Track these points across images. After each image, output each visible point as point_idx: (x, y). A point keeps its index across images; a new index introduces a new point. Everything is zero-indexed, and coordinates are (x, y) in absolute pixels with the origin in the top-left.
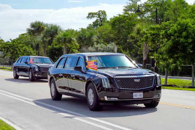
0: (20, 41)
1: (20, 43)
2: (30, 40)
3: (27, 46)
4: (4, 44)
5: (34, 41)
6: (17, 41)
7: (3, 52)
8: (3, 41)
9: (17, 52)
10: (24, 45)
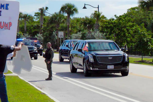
0: (129, 18)
1: (129, 21)
2: (143, 17)
3: (139, 25)
4: (107, 22)
5: (149, 19)
6: (124, 18)
7: (105, 34)
8: (105, 18)
9: (124, 34)
10: (135, 23)
